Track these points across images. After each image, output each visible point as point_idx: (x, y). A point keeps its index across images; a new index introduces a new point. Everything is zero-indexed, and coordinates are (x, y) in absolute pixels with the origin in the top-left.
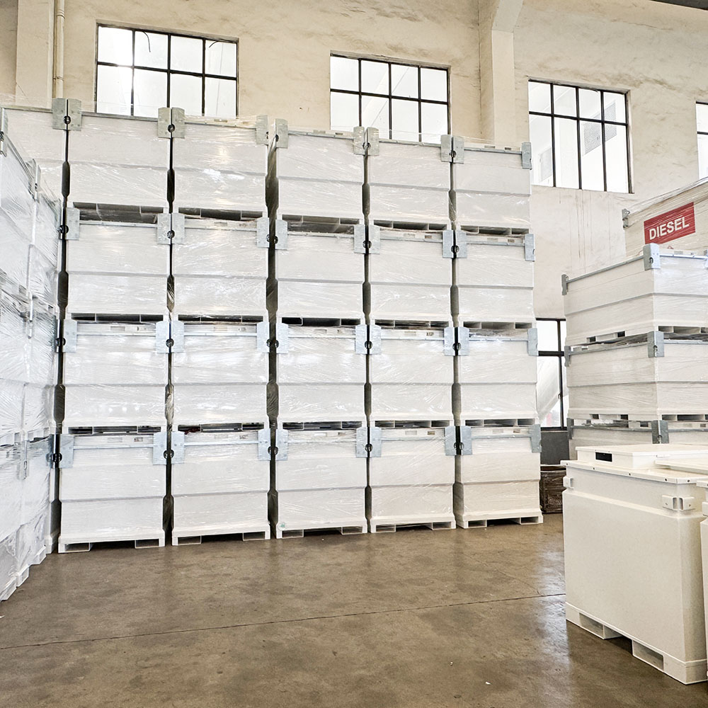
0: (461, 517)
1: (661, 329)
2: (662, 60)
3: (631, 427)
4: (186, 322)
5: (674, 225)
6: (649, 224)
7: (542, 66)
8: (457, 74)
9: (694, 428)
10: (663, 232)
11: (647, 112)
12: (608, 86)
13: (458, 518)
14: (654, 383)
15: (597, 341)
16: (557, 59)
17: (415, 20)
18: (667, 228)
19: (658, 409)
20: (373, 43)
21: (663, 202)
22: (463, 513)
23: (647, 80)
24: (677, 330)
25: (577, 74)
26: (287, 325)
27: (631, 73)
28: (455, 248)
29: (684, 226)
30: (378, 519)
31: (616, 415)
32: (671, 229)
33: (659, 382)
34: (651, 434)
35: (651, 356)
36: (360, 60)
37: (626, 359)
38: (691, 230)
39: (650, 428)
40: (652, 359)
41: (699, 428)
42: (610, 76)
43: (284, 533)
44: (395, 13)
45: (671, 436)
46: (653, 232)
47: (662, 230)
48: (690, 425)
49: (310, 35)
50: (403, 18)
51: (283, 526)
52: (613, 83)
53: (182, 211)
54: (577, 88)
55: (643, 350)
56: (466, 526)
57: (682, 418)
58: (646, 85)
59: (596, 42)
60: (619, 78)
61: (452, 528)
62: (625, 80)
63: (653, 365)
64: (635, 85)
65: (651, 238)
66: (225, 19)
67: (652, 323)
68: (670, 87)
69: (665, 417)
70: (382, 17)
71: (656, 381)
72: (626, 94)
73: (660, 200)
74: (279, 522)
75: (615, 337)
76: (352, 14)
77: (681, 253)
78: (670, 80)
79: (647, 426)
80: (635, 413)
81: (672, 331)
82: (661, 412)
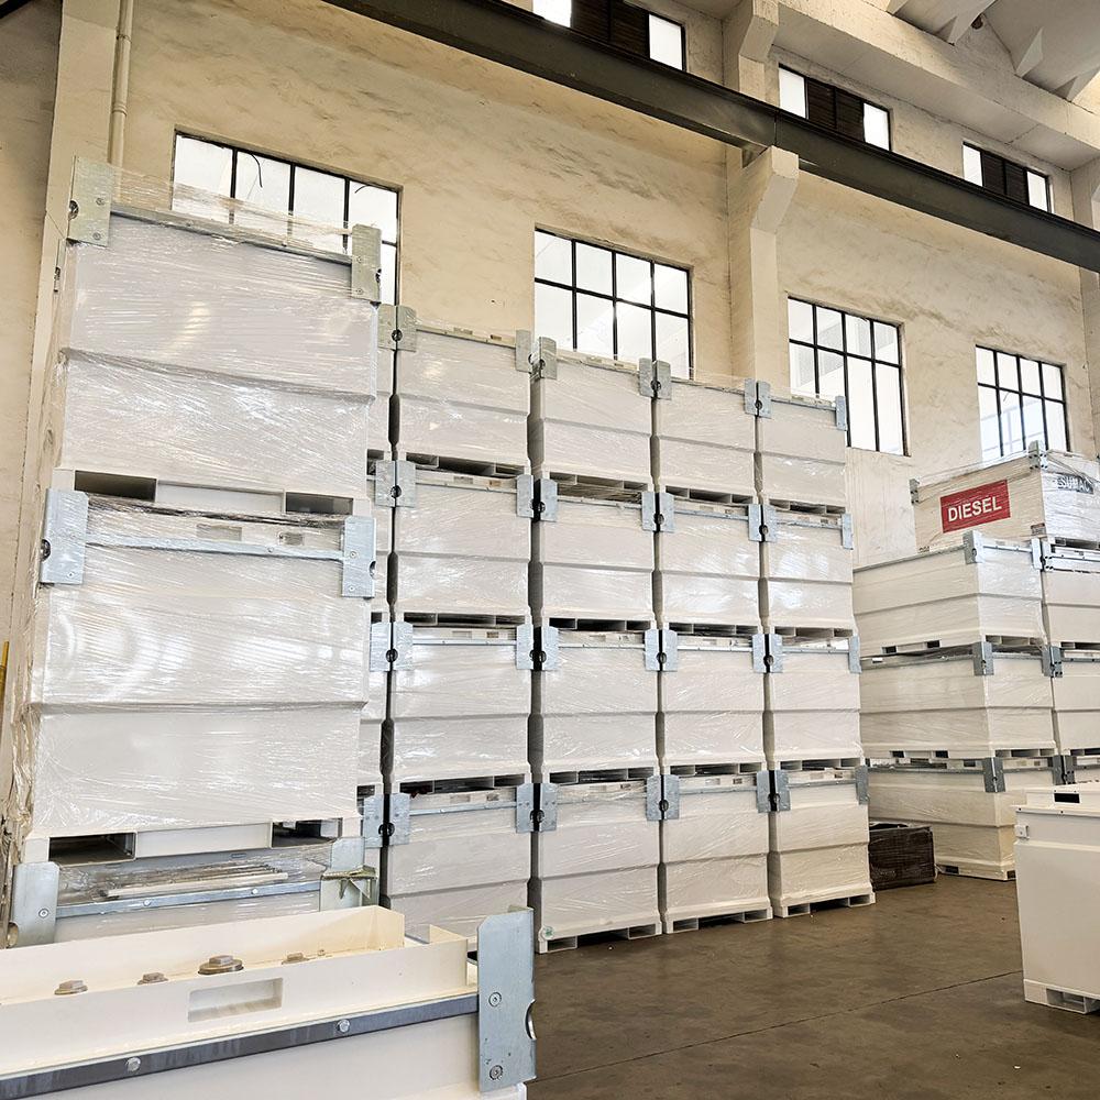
0: (779, 901)
1: (989, 638)
2: (938, 289)
3: (950, 767)
4: (416, 624)
5: (981, 506)
6: (947, 501)
7: (804, 281)
8: (702, 279)
9: (1028, 767)
10: (967, 513)
11: (924, 353)
12: (878, 314)
13: (774, 904)
14: (984, 708)
15: (898, 651)
16: (821, 273)
17: (647, 196)
18: (973, 509)
19: (991, 743)
20: (592, 220)
21: (966, 475)
22: (780, 895)
23: (922, 312)
24: (1005, 639)
25: (844, 295)
26: (557, 629)
27: (904, 301)
28: (762, 528)
29: (995, 509)
30: (675, 912)
31: (930, 752)
32: (977, 510)
33: (990, 707)
34: (982, 777)
35: (979, 672)
36: (574, 242)
37: (941, 678)
38: (1004, 513)
39: (979, 767)
40: (978, 678)
41: (1033, 766)
42: (882, 302)
43: (551, 944)
44: (622, 183)
45: (1008, 778)
46: (953, 512)
47: (965, 511)
49: (507, 196)
50: (633, 191)
51: (549, 933)
52: (885, 312)
53: (410, 458)
54: (843, 314)
55: (963, 668)
56: (785, 914)
57: (1016, 753)
58: (921, 318)
59: (865, 256)
60: (892, 306)
61: (769, 918)
62: (898, 309)
63: (981, 687)
64: (908, 317)
65: (951, 520)
66: (382, 156)
67: (978, 631)
68: (949, 324)
69: (999, 753)
70: (604, 186)
71: (986, 705)
72: (898, 327)
73: (963, 471)
74: (543, 926)
75: (924, 648)
76: (563, 174)
77: (1002, 543)
78: (949, 316)
79: (974, 765)
80: (959, 749)
81: (1001, 642)
82: (994, 746)
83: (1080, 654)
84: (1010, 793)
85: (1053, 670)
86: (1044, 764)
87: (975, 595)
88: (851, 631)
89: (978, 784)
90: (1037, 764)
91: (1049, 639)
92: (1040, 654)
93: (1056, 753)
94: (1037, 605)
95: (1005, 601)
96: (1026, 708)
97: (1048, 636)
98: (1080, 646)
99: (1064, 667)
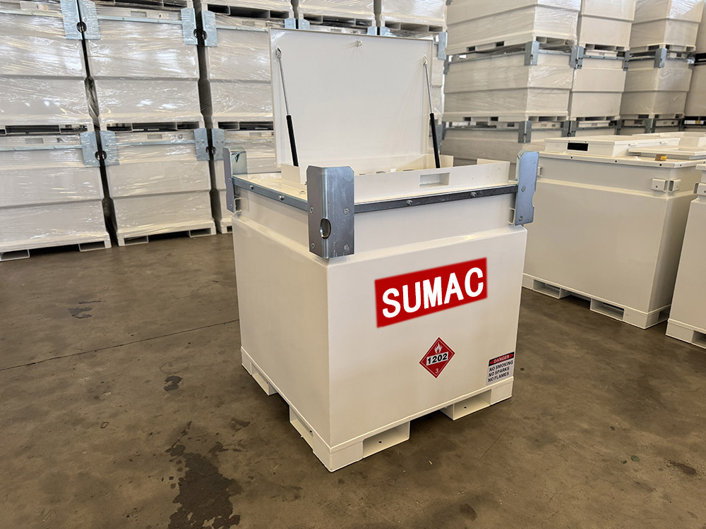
1: (538, 39)
9: (548, 127)
14: (526, 88)
15: (477, 50)
19: (527, 111)
24: (550, 40)
31: (487, 118)
33: (531, 88)
34: (518, 133)
35: (527, 63)
39: (516, 127)
40: (526, 67)
41: (551, 127)
45: (533, 135)
48: (545, 125)
55: (517, 60)
57: (542, 119)
63: (527, 73)
67: (532, 33)
69: (531, 118)
71: (528, 86)
75: (494, 47)
79: (513, 126)
80: (505, 115)
81: (545, 42)
82: (528, 114)
83: (596, 53)
84: (534, 144)
85: (576, 64)
86: (558, 126)
87: (534, 6)
88: (441, 28)
89: (514, 138)
90: (554, 125)
91: (578, 41)
92: (570, 51)
93: (567, 119)
94: (574, 16)
95: (553, 11)
96: (554, 89)
97: (578, 39)
98: (598, 47)
99: (584, 62)
